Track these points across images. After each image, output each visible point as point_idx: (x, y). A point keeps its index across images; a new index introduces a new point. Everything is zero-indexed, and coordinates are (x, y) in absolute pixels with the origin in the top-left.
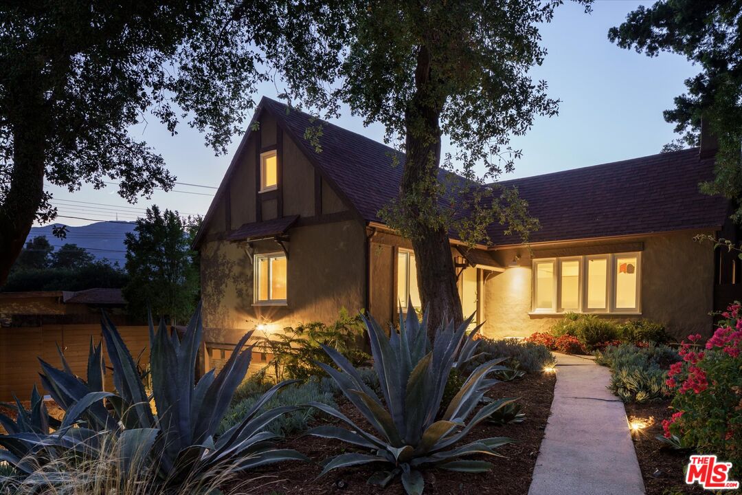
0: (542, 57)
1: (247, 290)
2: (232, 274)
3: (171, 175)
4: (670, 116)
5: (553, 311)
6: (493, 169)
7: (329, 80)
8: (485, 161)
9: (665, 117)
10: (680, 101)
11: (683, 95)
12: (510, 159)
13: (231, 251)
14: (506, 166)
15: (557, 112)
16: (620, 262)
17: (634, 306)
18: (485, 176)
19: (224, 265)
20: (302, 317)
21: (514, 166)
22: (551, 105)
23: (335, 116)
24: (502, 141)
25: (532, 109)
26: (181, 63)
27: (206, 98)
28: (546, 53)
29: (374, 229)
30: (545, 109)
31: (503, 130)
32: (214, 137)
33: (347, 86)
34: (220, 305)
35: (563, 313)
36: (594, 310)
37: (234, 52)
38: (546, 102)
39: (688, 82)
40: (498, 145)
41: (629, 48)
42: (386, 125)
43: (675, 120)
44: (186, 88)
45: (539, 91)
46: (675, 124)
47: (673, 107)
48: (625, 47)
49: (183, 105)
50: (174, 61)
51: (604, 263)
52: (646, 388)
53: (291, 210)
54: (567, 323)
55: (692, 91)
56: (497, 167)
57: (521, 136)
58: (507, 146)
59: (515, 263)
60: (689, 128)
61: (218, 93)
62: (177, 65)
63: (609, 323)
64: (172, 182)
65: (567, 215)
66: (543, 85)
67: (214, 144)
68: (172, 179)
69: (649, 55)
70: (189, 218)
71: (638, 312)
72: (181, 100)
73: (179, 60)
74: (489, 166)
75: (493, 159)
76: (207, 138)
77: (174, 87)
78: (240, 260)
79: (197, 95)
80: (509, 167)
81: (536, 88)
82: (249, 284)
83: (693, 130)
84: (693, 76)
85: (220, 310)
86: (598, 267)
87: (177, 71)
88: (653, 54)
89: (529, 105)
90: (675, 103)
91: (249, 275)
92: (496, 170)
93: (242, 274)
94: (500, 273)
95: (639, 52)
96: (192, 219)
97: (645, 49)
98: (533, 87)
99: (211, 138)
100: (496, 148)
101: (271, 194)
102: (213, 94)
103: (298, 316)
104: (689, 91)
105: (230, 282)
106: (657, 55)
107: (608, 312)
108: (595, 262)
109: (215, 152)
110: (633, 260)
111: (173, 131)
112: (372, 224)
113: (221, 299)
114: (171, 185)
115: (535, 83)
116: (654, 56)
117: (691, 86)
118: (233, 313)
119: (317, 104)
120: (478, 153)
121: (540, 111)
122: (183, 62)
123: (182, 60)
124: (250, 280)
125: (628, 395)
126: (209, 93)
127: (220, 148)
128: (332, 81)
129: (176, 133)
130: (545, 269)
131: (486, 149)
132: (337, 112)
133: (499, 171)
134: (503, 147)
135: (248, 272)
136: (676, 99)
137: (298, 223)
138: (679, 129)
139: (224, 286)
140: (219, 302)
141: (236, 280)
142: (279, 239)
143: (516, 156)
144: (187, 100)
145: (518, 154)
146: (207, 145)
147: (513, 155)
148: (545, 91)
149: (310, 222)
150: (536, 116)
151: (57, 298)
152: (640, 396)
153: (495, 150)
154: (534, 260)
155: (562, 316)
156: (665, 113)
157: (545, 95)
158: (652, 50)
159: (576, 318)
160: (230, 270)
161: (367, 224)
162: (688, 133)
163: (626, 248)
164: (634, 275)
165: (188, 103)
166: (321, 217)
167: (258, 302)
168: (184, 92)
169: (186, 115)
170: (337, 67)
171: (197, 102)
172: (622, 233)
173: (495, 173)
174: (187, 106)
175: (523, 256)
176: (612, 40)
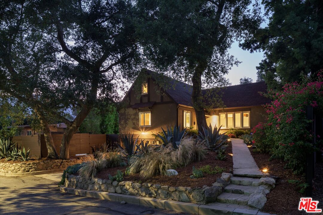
1: (136, 123)
2: (131, 118)
5: (225, 128)
10: (261, 64)
13: (131, 111)
16: (244, 114)
17: (248, 126)
19: (128, 115)
20: (156, 130)
29: (179, 106)
34: (127, 127)
35: (229, 128)
36: (237, 127)
43: (259, 69)
47: (259, 66)
51: (240, 114)
52: (251, 141)
53: (152, 100)
54: (230, 131)
59: (214, 114)
63: (242, 131)
71: (249, 128)
78: (134, 114)
82: (137, 121)
85: (126, 129)
86: (238, 115)
88: (252, 52)
91: (138, 118)
93: (134, 118)
94: (209, 117)
97: (250, 51)
101: (145, 95)
103: (155, 130)
105: (130, 121)
107: (241, 128)
108: (237, 114)
110: (248, 113)
112: (179, 105)
113: (127, 126)
118: (131, 129)
124: (138, 120)
125: (247, 142)
130: (223, 116)
135: (137, 117)
136: (259, 63)
137: (155, 104)
139: (128, 121)
140: (126, 126)
141: (132, 119)
142: (150, 108)
149: (159, 103)
151: (55, 126)
152: (250, 142)
154: (220, 113)
155: (228, 129)
156: (257, 67)
158: (252, 51)
159: (233, 129)
160: (130, 117)
161: (178, 105)
163: (246, 110)
164: (248, 117)
166: (162, 102)
167: (140, 126)
172: (245, 106)
175: (216, 112)
176: (240, 47)
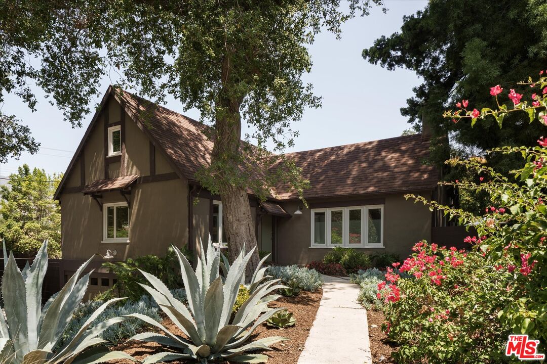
0: (309, 67)
3: (36, 141)
4: (404, 112)
5: (325, 245)
6: (280, 144)
7: (158, 76)
8: (274, 139)
9: (401, 112)
10: (410, 101)
11: (412, 98)
12: (291, 138)
14: (288, 143)
15: (321, 106)
18: (274, 150)
21: (294, 142)
22: (316, 100)
23: (163, 103)
24: (285, 125)
25: (302, 103)
26: (43, 56)
27: (64, 84)
28: (312, 65)
30: (312, 103)
31: (285, 117)
32: (71, 114)
33: (171, 81)
37: (86, 50)
38: (312, 99)
39: (415, 90)
40: (282, 128)
41: (376, 64)
42: (201, 111)
43: (408, 114)
44: (47, 76)
45: (307, 91)
46: (408, 117)
47: (406, 106)
48: (373, 63)
49: (45, 88)
50: (38, 55)
53: (132, 170)
55: (418, 96)
56: (282, 143)
57: (298, 122)
58: (288, 128)
60: (417, 120)
61: (74, 81)
62: (41, 58)
64: (37, 147)
65: (334, 178)
66: (310, 86)
67: (71, 120)
68: (37, 145)
69: (389, 70)
70: (55, 175)
71: (383, 246)
72: (45, 85)
73: (42, 54)
74: (276, 142)
75: (279, 138)
76: (65, 114)
77: (33, 75)
79: (58, 81)
80: (291, 143)
81: (305, 88)
83: (419, 122)
84: (418, 86)
87: (40, 62)
88: (391, 69)
89: (300, 100)
90: (407, 103)
92: (282, 145)
95: (383, 67)
96: (57, 176)
97: (386, 65)
98: (303, 88)
99: (69, 114)
100: (280, 130)
101: (116, 157)
102: (70, 81)
103: (138, 250)
104: (415, 96)
106: (394, 70)
107: (363, 246)
109: (71, 125)
111: (33, 108)
114: (36, 149)
115: (305, 85)
116: (392, 70)
117: (416, 92)
119: (148, 94)
120: (268, 132)
121: (309, 104)
122: (46, 56)
123: (44, 54)
126: (67, 80)
127: (76, 122)
128: (160, 77)
129: (35, 110)
131: (274, 130)
132: (164, 100)
133: (284, 146)
134: (285, 129)
136: (408, 100)
137: (138, 181)
138: (411, 121)
142: (123, 193)
143: (295, 135)
144: (49, 85)
145: (296, 134)
146: (65, 120)
147: (293, 135)
148: (312, 91)
149: (146, 180)
150: (306, 108)
153: (280, 131)
154: (312, 210)
155: (332, 249)
156: (402, 109)
157: (312, 94)
158: (391, 67)
162: (416, 123)
165: (49, 87)
166: (154, 177)
167: (107, 239)
168: (46, 78)
169: (48, 96)
170: (163, 67)
171: (57, 86)
173: (281, 147)
174: (49, 89)
176: (365, 58)
